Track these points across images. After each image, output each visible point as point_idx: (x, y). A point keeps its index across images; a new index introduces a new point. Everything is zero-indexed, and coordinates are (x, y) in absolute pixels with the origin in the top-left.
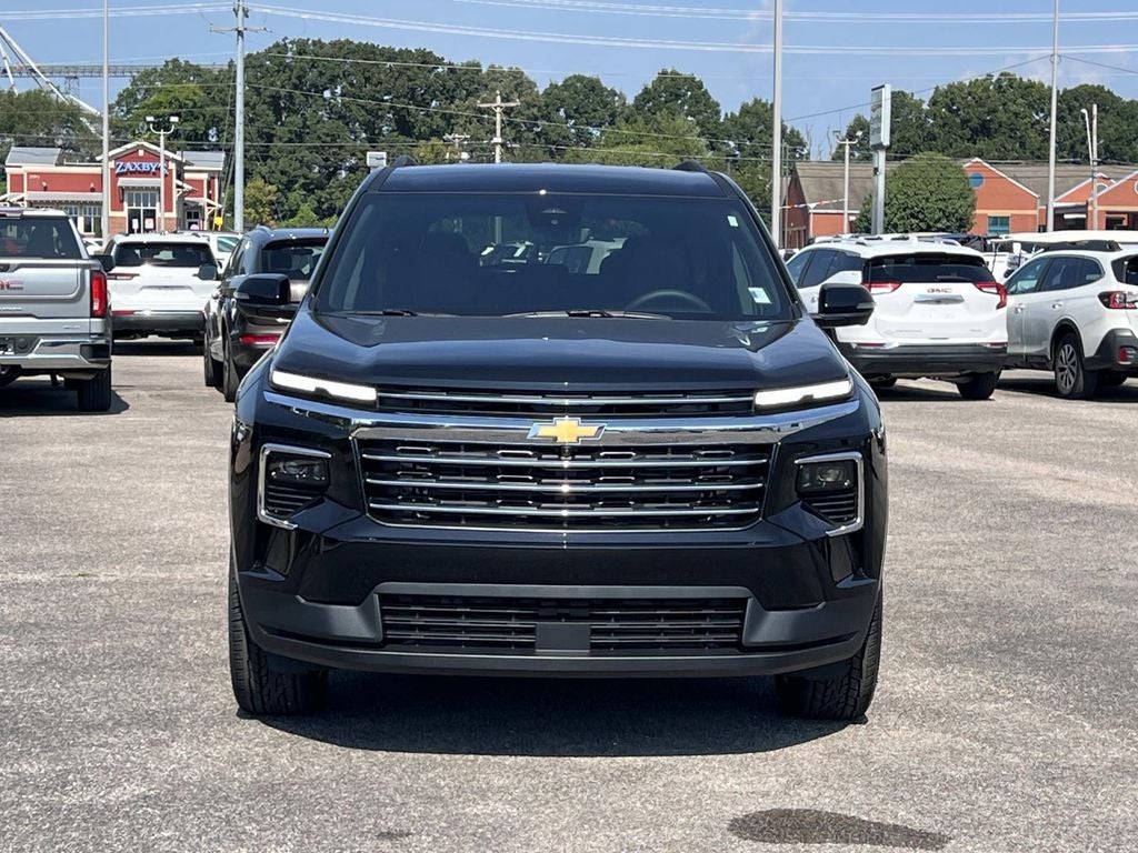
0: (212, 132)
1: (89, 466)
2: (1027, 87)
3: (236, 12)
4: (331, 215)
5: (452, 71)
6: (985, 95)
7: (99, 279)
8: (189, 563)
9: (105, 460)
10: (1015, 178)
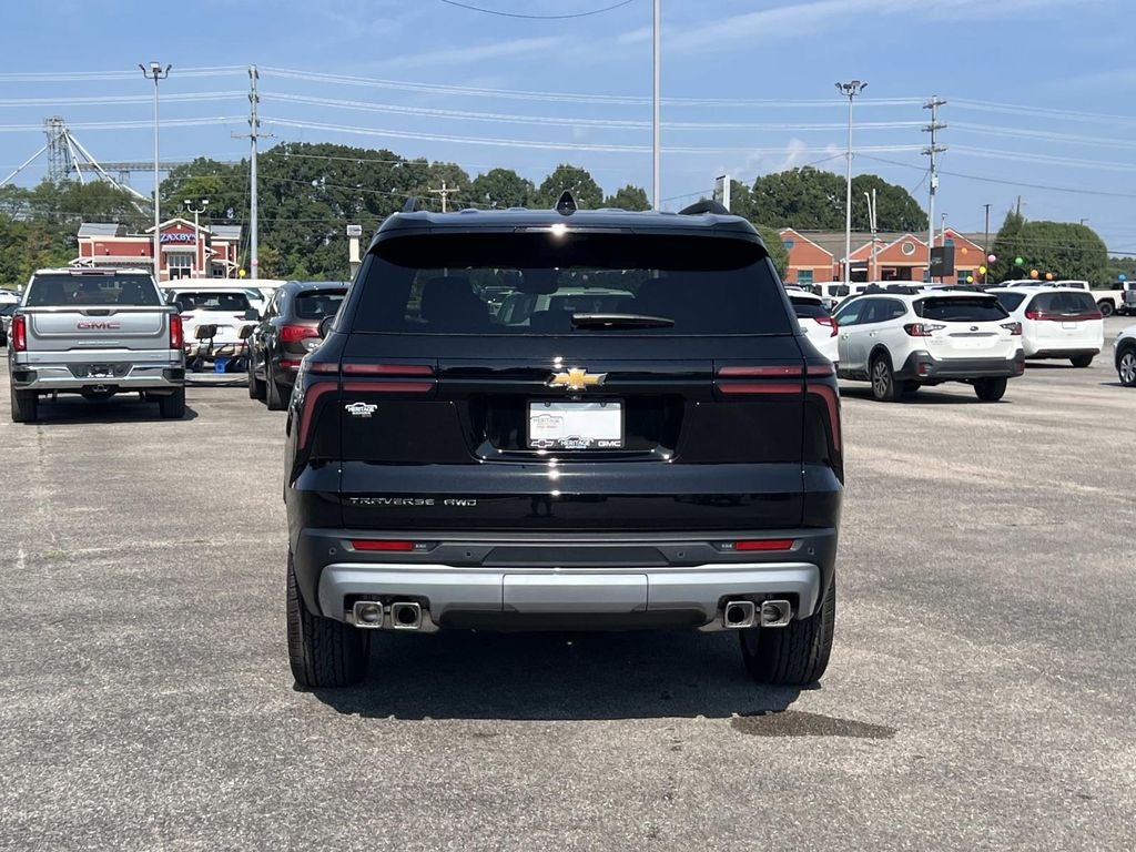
0: (230, 211)
1: (180, 459)
2: (823, 177)
3: (250, 123)
4: (318, 272)
5: (406, 166)
6: (793, 183)
7: (176, 320)
8: (275, 531)
9: (190, 456)
10: (815, 242)
